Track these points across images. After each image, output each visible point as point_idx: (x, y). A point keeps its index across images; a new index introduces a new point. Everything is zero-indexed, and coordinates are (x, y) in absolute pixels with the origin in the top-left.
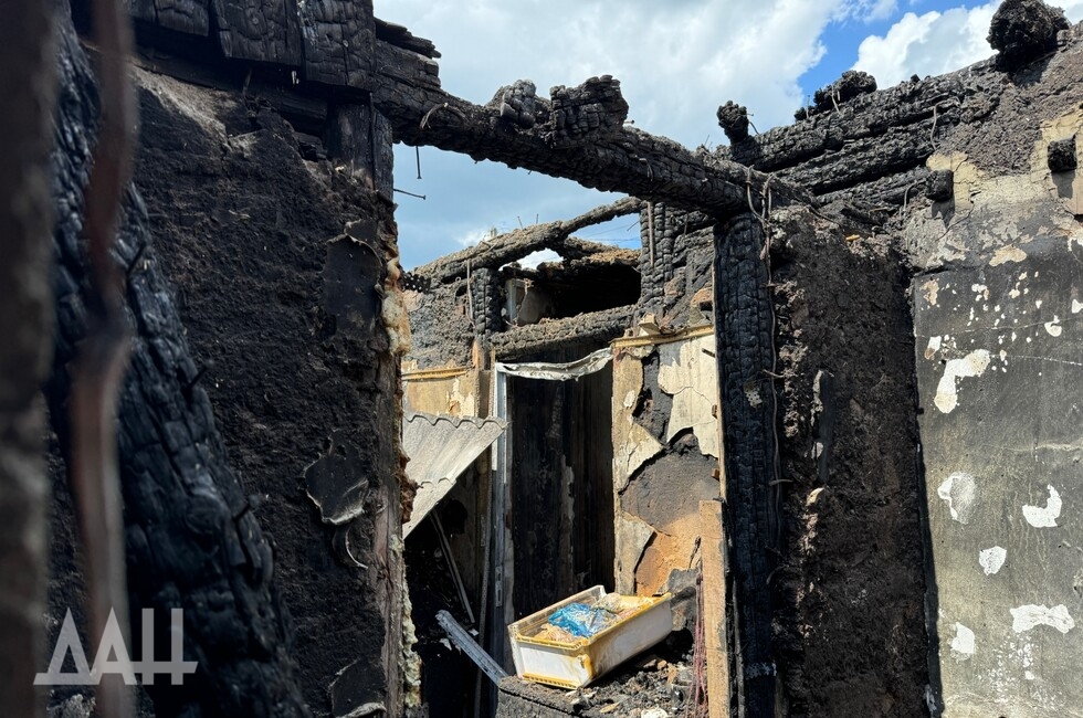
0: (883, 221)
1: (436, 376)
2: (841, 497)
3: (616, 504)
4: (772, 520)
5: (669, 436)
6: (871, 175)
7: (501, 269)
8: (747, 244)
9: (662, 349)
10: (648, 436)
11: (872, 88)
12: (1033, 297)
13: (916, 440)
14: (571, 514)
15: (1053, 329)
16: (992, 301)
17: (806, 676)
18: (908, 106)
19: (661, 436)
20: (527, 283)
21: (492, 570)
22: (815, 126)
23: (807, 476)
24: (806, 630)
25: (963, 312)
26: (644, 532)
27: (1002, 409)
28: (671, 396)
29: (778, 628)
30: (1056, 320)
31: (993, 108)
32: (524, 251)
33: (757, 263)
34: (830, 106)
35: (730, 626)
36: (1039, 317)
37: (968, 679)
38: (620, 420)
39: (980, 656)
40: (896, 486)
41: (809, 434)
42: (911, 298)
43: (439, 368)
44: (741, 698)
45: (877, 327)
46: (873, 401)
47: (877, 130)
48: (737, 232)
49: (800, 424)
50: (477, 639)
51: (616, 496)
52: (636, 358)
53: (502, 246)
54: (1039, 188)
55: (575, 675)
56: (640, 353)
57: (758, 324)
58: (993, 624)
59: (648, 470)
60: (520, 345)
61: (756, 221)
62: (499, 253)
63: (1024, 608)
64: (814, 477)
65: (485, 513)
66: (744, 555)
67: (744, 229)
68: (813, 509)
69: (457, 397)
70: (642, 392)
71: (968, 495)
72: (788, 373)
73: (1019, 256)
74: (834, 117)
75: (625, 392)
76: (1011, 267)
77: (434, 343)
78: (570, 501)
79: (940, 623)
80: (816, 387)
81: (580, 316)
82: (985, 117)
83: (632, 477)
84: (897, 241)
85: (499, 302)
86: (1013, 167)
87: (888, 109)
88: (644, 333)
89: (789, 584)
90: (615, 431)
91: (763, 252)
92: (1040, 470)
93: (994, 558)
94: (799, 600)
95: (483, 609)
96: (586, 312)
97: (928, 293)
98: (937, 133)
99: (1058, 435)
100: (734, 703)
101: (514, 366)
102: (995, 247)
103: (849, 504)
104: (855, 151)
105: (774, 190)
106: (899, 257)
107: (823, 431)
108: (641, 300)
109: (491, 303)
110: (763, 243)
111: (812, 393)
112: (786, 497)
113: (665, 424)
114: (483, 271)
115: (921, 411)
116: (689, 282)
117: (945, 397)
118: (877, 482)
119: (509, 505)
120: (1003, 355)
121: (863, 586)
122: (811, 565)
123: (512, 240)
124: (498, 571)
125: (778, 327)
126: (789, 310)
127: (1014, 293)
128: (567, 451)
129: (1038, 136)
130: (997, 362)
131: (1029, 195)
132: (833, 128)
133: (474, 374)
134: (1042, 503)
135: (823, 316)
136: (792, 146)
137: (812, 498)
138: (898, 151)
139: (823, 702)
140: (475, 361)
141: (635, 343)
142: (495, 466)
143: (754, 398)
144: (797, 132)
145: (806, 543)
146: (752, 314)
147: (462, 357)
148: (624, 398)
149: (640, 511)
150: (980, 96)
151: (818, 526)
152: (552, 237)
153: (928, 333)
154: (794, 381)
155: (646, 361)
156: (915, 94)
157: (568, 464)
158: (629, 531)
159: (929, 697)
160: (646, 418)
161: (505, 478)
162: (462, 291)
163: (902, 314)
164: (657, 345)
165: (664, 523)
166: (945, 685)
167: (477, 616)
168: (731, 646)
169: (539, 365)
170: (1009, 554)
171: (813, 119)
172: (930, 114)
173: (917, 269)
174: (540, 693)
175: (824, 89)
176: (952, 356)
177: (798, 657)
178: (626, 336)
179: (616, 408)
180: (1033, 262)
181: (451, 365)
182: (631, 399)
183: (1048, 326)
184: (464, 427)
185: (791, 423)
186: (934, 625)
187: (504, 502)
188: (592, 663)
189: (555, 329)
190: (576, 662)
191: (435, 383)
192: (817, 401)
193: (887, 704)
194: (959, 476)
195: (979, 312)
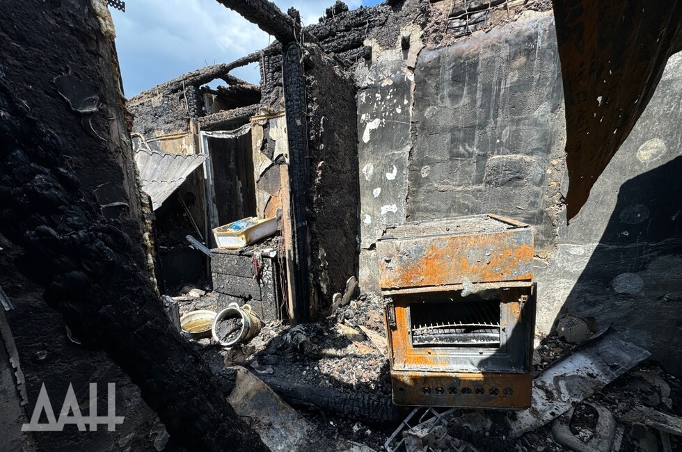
0: (348, 67)
1: (174, 137)
2: (330, 167)
3: (256, 187)
4: (306, 172)
5: (275, 158)
6: (345, 49)
7: (200, 88)
8: (294, 55)
9: (271, 121)
10: (267, 158)
11: (347, 10)
12: (394, 98)
13: (357, 153)
14: (242, 200)
15: (399, 111)
16: (381, 101)
17: (317, 226)
18: (358, 18)
19: (271, 158)
20: (214, 97)
21: (209, 220)
22: (326, 24)
23: (318, 157)
24: (317, 210)
25: (373, 105)
26: (267, 196)
27: (382, 140)
28: (275, 141)
29: (308, 210)
30: (400, 107)
31: (386, 20)
32: (208, 78)
33: (299, 65)
34: (332, 17)
35: (291, 210)
36: (395, 106)
37: (368, 231)
38: (255, 152)
39: (372, 224)
40: (350, 168)
41: (319, 140)
42: (357, 99)
43: (175, 133)
44: (296, 235)
45: (345, 107)
46: (342, 134)
47: (348, 28)
48: (290, 50)
49: (316, 135)
50: (205, 245)
51: (256, 184)
52: (260, 125)
53: (199, 74)
54: (398, 55)
55: (240, 243)
56: (262, 123)
57: (299, 92)
58: (376, 213)
59: (268, 172)
60: (212, 122)
61: (298, 46)
62: (198, 78)
63: (384, 207)
64: (320, 157)
65: (203, 196)
66: (296, 184)
67: (293, 48)
68: (320, 168)
69: (185, 146)
70: (264, 140)
71: (371, 172)
72: (311, 114)
73: (391, 83)
74: (333, 21)
75: (257, 140)
76: (388, 87)
77: (171, 122)
78: (241, 195)
79: (361, 215)
80: (322, 122)
81: (237, 109)
82: (383, 25)
83: (261, 176)
84: (353, 75)
85: (200, 104)
86: (391, 47)
87: (352, 19)
88: (263, 114)
89: (311, 195)
90: (254, 157)
91: (301, 61)
92: (392, 160)
93: (377, 192)
94: (314, 200)
95: (207, 234)
96: (239, 107)
97: (362, 97)
98: (368, 31)
99: (397, 148)
100: (293, 237)
101: (210, 133)
102: (384, 79)
103: (333, 171)
104: (340, 37)
105: (305, 35)
106: (353, 82)
107: (324, 140)
108: (261, 101)
109: (196, 103)
110: (301, 57)
111: (320, 124)
112: (311, 165)
113: (273, 153)
114: (191, 87)
115: (358, 142)
116: (280, 92)
117: (366, 137)
118: (343, 165)
119: (214, 194)
120: (384, 120)
121: (337, 200)
122: (319, 188)
123: (203, 71)
124: (211, 220)
125: (307, 95)
126: (311, 89)
127: (388, 97)
128: (238, 174)
129: (399, 35)
130: (382, 123)
131: (395, 58)
132: (332, 26)
133: (191, 136)
134: (391, 172)
135: (325, 95)
136: (317, 33)
137: (320, 165)
138: (354, 38)
139: (323, 235)
140: (192, 130)
141: (259, 118)
142: (206, 177)
143: (299, 122)
144: (319, 27)
145: (317, 180)
146: (297, 87)
147: (185, 128)
148: (257, 143)
149: (265, 189)
150: (382, 15)
151: (321, 175)
152: (222, 71)
153: (362, 113)
154: (314, 118)
155: (265, 126)
156: (361, 13)
157: (239, 179)
158: (261, 196)
159: (357, 239)
160: (265, 150)
161: (211, 182)
162: (182, 97)
163: (354, 104)
164: (268, 119)
165: (274, 192)
166: (362, 234)
167: (204, 237)
168: (292, 218)
169: (221, 132)
170: (382, 190)
171: (325, 21)
172: (366, 23)
173: (359, 88)
174: (227, 251)
175: (329, 8)
176: (368, 121)
177: (314, 219)
178: (256, 115)
179: (254, 147)
180: (395, 85)
181: (181, 131)
182: (259, 143)
183: (397, 109)
184: (189, 158)
185: (312, 134)
186: (359, 216)
187: (212, 193)
188: (246, 238)
189: (226, 115)
190: (240, 238)
191: (174, 141)
192: (322, 128)
193: (344, 239)
194: (369, 165)
195: (378, 105)
